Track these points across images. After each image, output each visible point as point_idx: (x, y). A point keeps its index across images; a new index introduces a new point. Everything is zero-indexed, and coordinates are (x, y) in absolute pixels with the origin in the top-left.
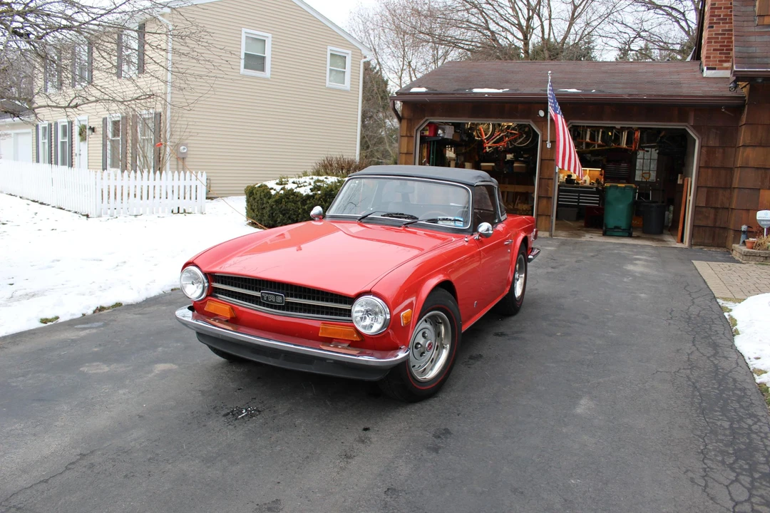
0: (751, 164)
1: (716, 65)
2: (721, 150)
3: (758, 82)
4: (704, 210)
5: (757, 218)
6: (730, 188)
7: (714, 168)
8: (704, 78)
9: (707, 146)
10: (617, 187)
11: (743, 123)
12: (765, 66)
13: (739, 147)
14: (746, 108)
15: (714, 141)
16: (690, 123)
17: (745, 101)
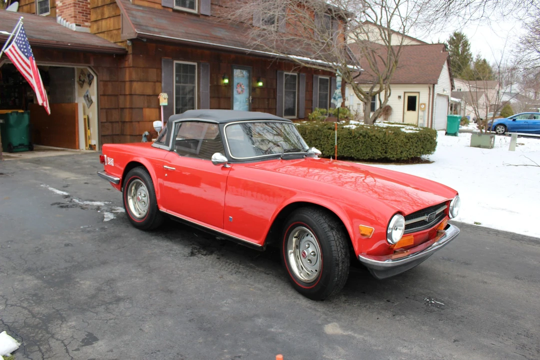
0: (138, 92)
1: (80, 23)
2: (111, 83)
3: (143, 41)
4: (106, 124)
5: (154, 126)
6: (118, 108)
7: (108, 95)
8: (75, 31)
9: (103, 81)
10: (17, 112)
11: (127, 65)
12: (149, 31)
13: (125, 82)
14: (131, 56)
15: (106, 77)
16: (92, 64)
17: (127, 52)
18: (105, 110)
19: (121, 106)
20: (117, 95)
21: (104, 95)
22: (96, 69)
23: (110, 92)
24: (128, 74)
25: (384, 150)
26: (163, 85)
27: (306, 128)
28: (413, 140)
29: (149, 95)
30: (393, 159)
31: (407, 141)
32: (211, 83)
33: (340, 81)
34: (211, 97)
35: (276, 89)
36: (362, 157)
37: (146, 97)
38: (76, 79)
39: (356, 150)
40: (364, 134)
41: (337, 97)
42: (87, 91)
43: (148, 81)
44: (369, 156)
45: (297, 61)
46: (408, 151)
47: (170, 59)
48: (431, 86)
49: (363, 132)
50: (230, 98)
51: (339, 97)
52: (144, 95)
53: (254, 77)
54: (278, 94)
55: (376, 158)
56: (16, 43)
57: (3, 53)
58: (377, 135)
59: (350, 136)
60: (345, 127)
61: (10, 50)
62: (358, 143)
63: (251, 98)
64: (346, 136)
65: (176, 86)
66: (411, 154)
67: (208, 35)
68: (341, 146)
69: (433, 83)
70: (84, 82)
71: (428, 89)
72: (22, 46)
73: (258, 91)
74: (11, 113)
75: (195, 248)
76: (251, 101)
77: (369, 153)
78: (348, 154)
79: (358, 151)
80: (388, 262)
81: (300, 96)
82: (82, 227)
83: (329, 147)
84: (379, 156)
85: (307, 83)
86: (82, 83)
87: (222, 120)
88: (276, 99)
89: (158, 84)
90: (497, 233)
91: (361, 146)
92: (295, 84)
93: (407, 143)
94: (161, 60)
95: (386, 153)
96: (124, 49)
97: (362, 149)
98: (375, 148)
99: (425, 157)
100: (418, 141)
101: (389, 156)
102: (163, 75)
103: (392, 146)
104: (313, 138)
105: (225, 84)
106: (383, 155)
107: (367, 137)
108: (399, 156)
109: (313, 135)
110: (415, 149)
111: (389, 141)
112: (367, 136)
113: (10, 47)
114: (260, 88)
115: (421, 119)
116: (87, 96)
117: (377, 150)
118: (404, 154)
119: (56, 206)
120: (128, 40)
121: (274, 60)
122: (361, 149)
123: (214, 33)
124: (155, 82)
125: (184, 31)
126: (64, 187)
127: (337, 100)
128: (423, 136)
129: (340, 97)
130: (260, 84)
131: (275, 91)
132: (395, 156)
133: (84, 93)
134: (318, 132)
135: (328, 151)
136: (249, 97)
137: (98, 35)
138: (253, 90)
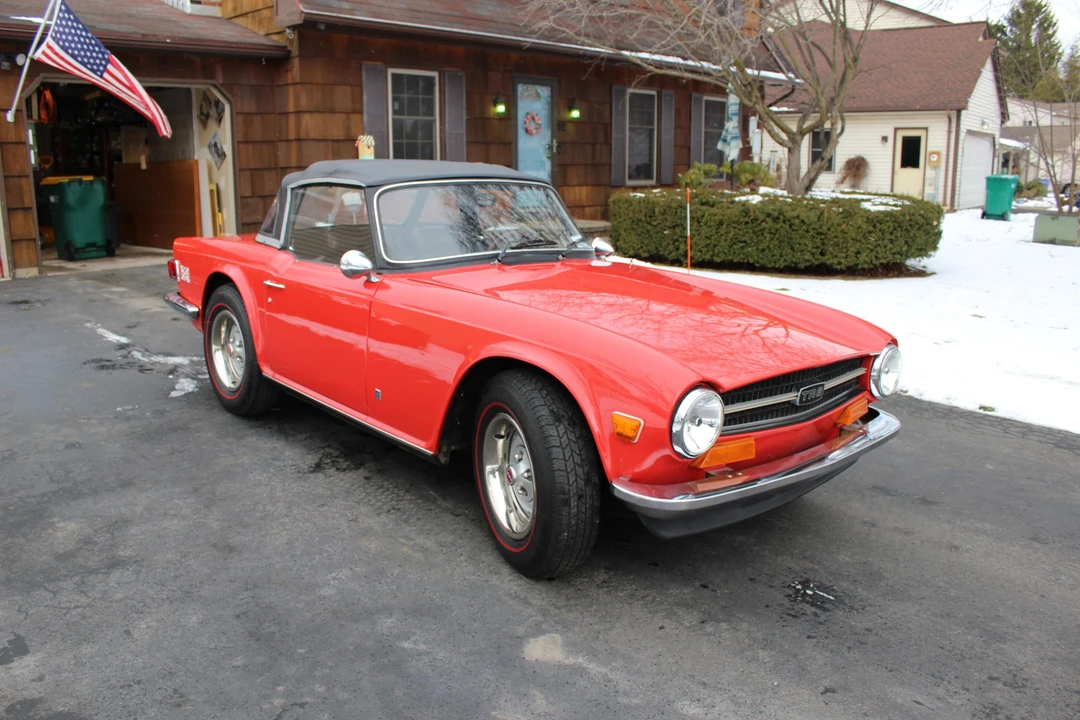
0: (313, 135)
2: (259, 118)
3: (320, 30)
4: (250, 200)
6: (276, 169)
7: (253, 142)
8: (190, 15)
9: (243, 113)
10: (81, 181)
11: (289, 81)
12: (330, 8)
13: (287, 113)
14: (296, 62)
15: (250, 106)
16: (220, 79)
17: (290, 52)
18: (248, 173)
19: (282, 165)
20: (273, 142)
21: (246, 142)
22: (228, 89)
23: (258, 136)
24: (294, 98)
25: (818, 248)
26: (365, 118)
27: (653, 202)
28: (884, 227)
29: (338, 141)
30: (839, 267)
31: (871, 228)
32: (468, 114)
33: (735, 104)
34: (468, 142)
35: (611, 124)
36: (770, 263)
37: (330, 144)
38: (195, 112)
39: (758, 249)
40: (776, 214)
41: (729, 138)
42: (215, 136)
43: (333, 111)
44: (785, 260)
45: (639, 62)
46: (872, 251)
47: (379, 64)
48: (954, 114)
49: (775, 210)
50: (510, 144)
51: (732, 138)
52: (324, 140)
53: (561, 101)
54: (614, 136)
55: (802, 266)
56: (54, 39)
57: (32, 60)
58: (803, 216)
59: (746, 219)
60: (737, 199)
61: (44, 53)
62: (762, 235)
63: (555, 144)
64: (736, 219)
65: (393, 120)
66: (880, 256)
67: (458, 14)
68: (726, 240)
69: (958, 106)
70: (208, 116)
71: (947, 120)
72: (67, 44)
73: (570, 128)
74: (69, 183)
75: (326, 455)
76: (555, 150)
77: (787, 255)
78: (742, 256)
79: (763, 250)
80: (681, 501)
81: (664, 137)
82: (119, 409)
83: (703, 243)
84: (808, 261)
85: (678, 111)
86: (205, 119)
87: (371, 181)
88: (610, 145)
89: (355, 117)
90: (1027, 430)
91: (768, 239)
92: (653, 113)
93: (870, 232)
94: (361, 69)
95: (822, 254)
96: (285, 47)
97: (771, 246)
98: (800, 244)
99: (911, 262)
100: (895, 229)
101: (829, 260)
102: (365, 98)
103: (836, 240)
104: (668, 224)
105: (498, 114)
106: (817, 260)
107: (781, 221)
108: (851, 261)
109: (668, 217)
110: (890, 246)
111: (829, 229)
112: (782, 217)
113: (43, 47)
114: (575, 121)
115: (930, 185)
116: (216, 145)
117: (803, 247)
118: (863, 257)
119: (93, 365)
120: (289, 27)
121: (596, 62)
122: (768, 247)
123: (471, 10)
124: (348, 113)
125: (404, 6)
126: (129, 327)
127: (729, 144)
128: (908, 218)
129: (736, 138)
130: (575, 114)
131: (607, 129)
132: (843, 261)
133: (209, 139)
134: (679, 210)
135: (701, 251)
136: (552, 142)
137: (236, 21)
138: (559, 126)
